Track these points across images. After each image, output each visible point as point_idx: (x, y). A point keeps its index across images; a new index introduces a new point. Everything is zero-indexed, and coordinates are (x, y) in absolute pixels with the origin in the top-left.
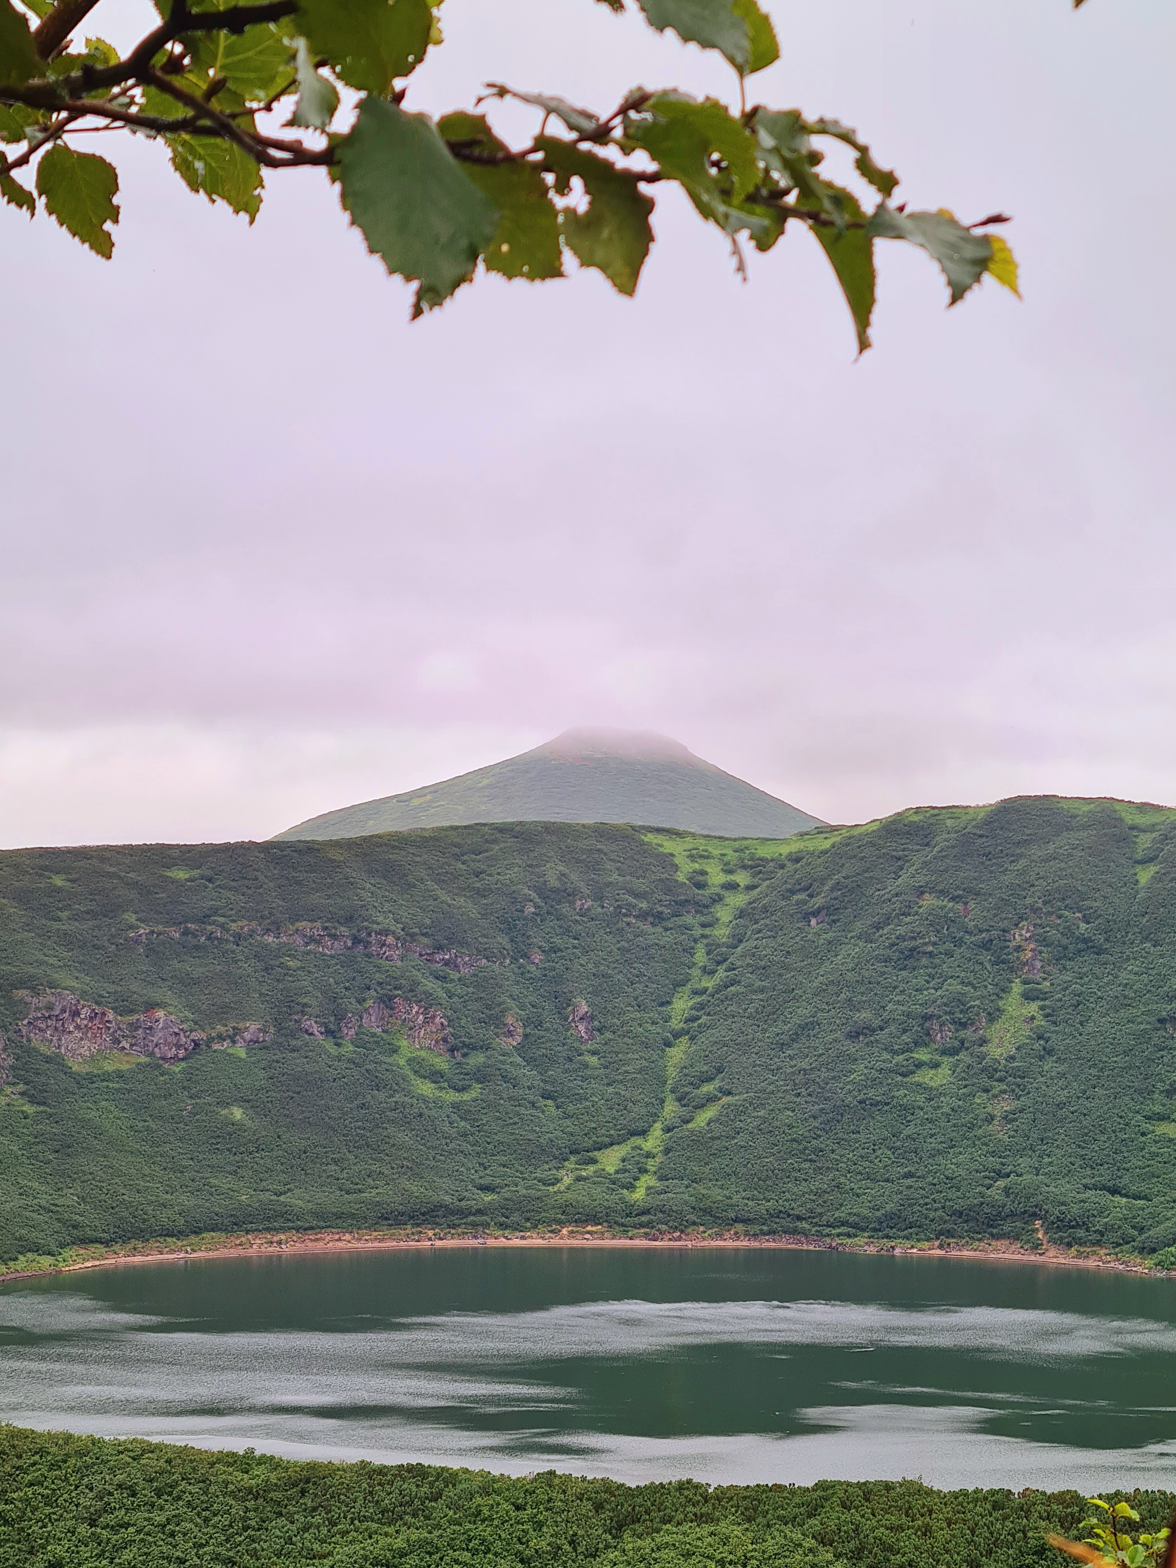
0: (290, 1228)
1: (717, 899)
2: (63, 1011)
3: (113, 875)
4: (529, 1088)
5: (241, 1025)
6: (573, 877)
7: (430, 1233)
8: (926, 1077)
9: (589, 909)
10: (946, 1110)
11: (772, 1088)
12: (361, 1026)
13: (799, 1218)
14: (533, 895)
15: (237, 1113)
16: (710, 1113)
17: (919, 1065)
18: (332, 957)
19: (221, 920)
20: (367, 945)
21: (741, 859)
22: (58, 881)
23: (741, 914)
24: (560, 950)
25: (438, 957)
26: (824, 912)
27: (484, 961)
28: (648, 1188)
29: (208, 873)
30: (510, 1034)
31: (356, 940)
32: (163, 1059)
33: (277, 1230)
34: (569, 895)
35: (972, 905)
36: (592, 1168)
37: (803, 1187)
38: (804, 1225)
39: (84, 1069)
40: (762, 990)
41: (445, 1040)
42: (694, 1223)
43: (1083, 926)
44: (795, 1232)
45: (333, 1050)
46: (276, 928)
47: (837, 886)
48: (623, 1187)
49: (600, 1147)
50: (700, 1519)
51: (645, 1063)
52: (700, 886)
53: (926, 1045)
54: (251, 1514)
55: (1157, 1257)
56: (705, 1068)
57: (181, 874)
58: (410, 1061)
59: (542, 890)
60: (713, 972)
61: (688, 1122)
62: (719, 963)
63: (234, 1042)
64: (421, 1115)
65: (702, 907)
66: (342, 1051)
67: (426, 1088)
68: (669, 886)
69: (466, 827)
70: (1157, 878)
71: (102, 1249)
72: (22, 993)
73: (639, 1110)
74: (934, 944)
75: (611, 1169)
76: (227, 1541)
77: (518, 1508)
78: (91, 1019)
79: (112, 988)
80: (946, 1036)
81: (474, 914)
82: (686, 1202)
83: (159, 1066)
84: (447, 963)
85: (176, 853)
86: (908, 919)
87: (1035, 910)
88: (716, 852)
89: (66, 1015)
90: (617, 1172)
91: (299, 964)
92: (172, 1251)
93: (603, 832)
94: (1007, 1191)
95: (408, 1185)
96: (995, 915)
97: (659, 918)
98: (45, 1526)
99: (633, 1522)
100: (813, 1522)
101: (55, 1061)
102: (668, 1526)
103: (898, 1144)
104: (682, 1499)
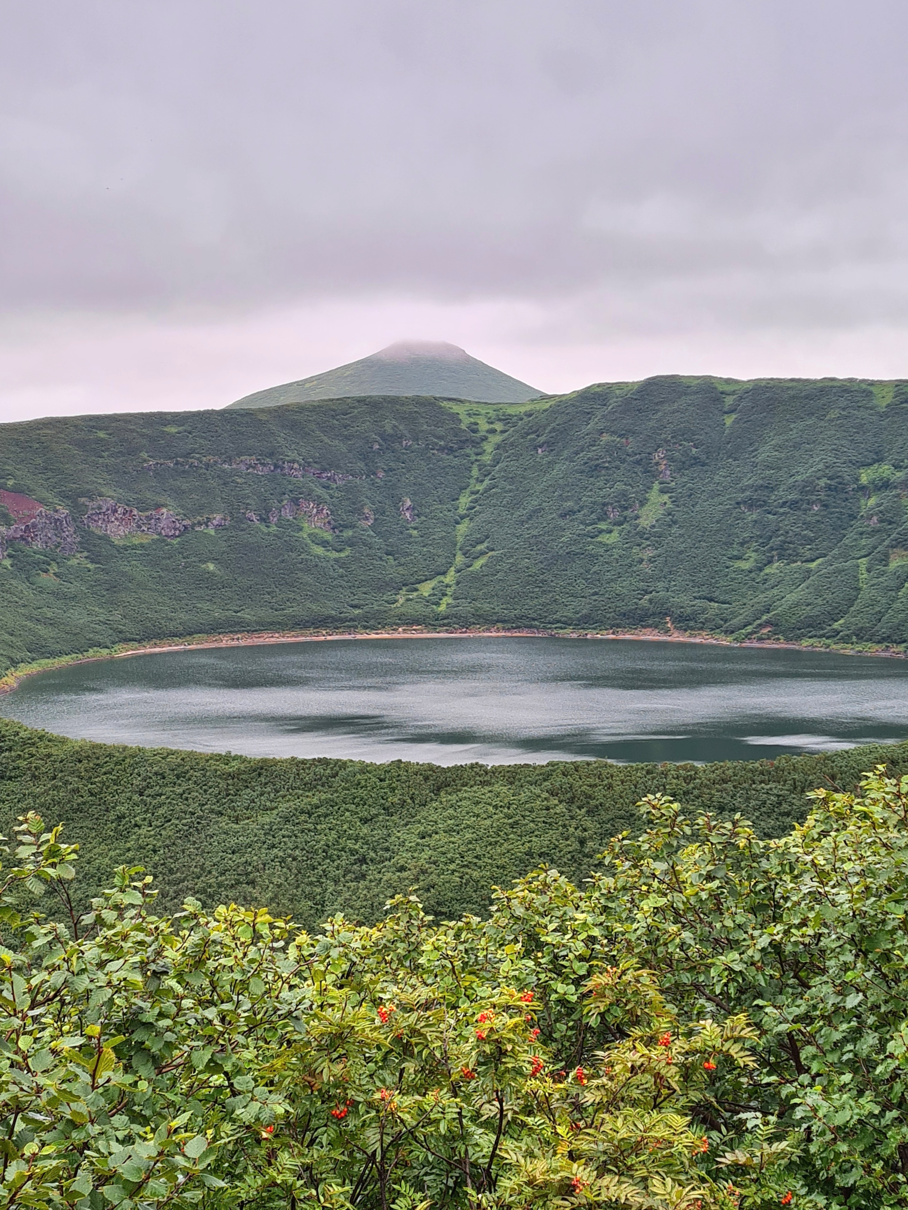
0: (244, 631)
1: (484, 439)
2: (108, 510)
3: (133, 431)
4: (378, 549)
5: (211, 517)
6: (401, 428)
7: (324, 632)
8: (604, 538)
9: (410, 446)
10: (616, 556)
11: (517, 546)
12: (280, 516)
13: (534, 619)
14: (378, 438)
15: (211, 567)
16: (481, 561)
17: (601, 532)
18: (262, 476)
19: (198, 456)
20: (282, 469)
21: (498, 415)
22: (101, 434)
23: (498, 447)
24: (394, 470)
25: (324, 475)
26: (545, 445)
27: (351, 477)
28: (448, 604)
29: (189, 429)
30: (367, 519)
31: (276, 466)
32: (166, 536)
33: (237, 632)
34: (399, 438)
35: (631, 439)
36: (415, 594)
37: (535, 601)
38: (536, 623)
39: (121, 543)
40: (510, 491)
41: (329, 522)
42: (474, 623)
43: (694, 450)
44: (530, 627)
45: (265, 530)
46: (229, 460)
47: (553, 430)
48: (433, 604)
49: (420, 582)
50: (483, 783)
51: (444, 534)
52: (475, 431)
53: (605, 520)
54: (230, 787)
55: (735, 635)
56: (479, 536)
57: (173, 430)
58: (309, 535)
59: (384, 437)
60: (482, 481)
61: (469, 566)
62: (486, 476)
63: (207, 526)
64: (317, 566)
65: (476, 444)
66: (271, 530)
67: (319, 550)
68: (457, 432)
69: (338, 399)
70: (736, 422)
71: (136, 644)
72: (83, 500)
73: (441, 561)
74: (609, 462)
75: (426, 594)
76: (218, 802)
77: (381, 780)
78: (124, 514)
79: (135, 496)
80: (615, 515)
81: (344, 450)
82: (469, 612)
83: (164, 541)
84: (329, 479)
85: (169, 417)
86: (594, 448)
87: (667, 441)
88: (483, 412)
89: (109, 512)
90: (429, 596)
91: (244, 481)
92: (177, 645)
93: (418, 401)
94: (650, 601)
95: (310, 605)
96: (644, 445)
97: (451, 450)
98: (114, 796)
99: (446, 786)
100: (546, 783)
101: (105, 538)
102: (466, 788)
103: (589, 576)
104: (473, 773)
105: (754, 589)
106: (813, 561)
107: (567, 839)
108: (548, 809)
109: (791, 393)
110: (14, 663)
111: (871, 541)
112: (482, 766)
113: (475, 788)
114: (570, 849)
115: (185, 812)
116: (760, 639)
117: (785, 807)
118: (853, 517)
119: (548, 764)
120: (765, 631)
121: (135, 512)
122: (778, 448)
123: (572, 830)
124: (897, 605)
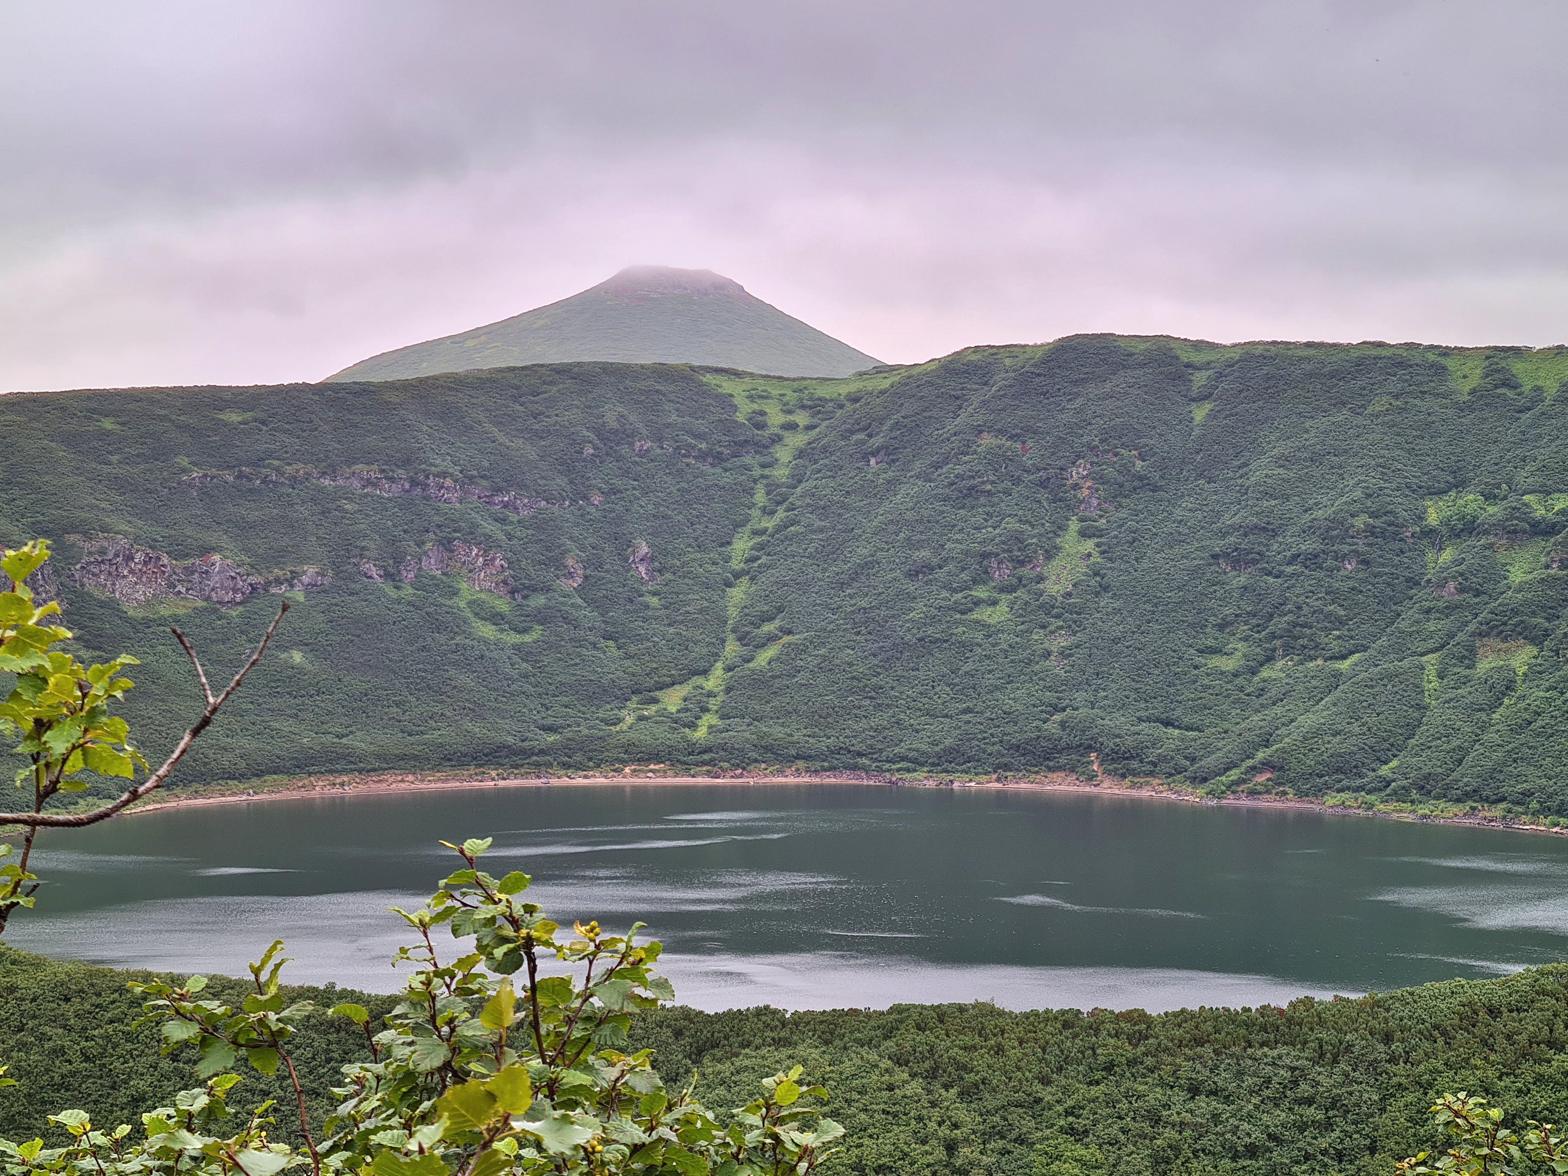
0: (352, 770)
1: (777, 439)
2: (117, 555)
3: (164, 419)
4: (590, 630)
5: (298, 569)
6: (632, 418)
7: (494, 774)
8: (984, 614)
9: (647, 451)
10: (1005, 646)
11: (832, 626)
12: (420, 569)
13: (860, 755)
14: (592, 436)
15: (297, 657)
16: (770, 652)
17: (977, 603)
18: (390, 499)
19: (276, 463)
20: (425, 487)
21: (801, 399)
22: (108, 424)
23: (801, 454)
24: (620, 491)
25: (497, 499)
26: (882, 452)
27: (543, 503)
28: (710, 727)
29: (262, 415)
30: (571, 575)
31: (414, 483)
32: (219, 602)
33: (340, 772)
34: (627, 435)
35: (1030, 444)
36: (654, 708)
37: (863, 723)
38: (865, 761)
39: (140, 614)
40: (821, 530)
41: (505, 582)
42: (756, 761)
43: (1139, 464)
44: (855, 768)
45: (393, 593)
46: (332, 471)
47: (896, 425)
48: (685, 726)
49: (662, 687)
50: (778, 1043)
51: (706, 604)
52: (761, 426)
53: (985, 583)
54: (333, 1047)
55: (1210, 785)
56: (766, 608)
57: (234, 417)
58: (470, 603)
59: (603, 434)
60: (772, 513)
61: (749, 661)
62: (779, 503)
63: (292, 586)
64: (482, 657)
65: (761, 447)
66: (402, 594)
67: (487, 631)
68: (729, 427)
69: (523, 368)
70: (1212, 416)
72: (72, 538)
73: (701, 650)
74: (993, 482)
75: (673, 709)
76: (310, 1073)
78: (145, 563)
79: (166, 532)
80: (1002, 574)
81: (533, 456)
82: (747, 740)
83: (216, 611)
84: (506, 505)
85: (228, 396)
86: (966, 458)
87: (1093, 449)
88: (775, 393)
89: (120, 559)
90: (679, 711)
91: (356, 507)
92: (234, 794)
93: (661, 372)
94: (1063, 724)
95: (469, 726)
96: (1053, 454)
97: (719, 459)
98: (126, 1062)
99: (713, 1047)
100: (889, 1043)
101: (111, 605)
102: (747, 1051)
103: (957, 680)
104: (760, 1025)
105: (1244, 706)
106: (1344, 657)
107: (924, 1142)
108: (891, 1088)
109: (1305, 366)
111: (1445, 624)
112: (775, 1012)
113: (764, 1051)
114: (930, 1159)
115: (252, 1091)
116: (1253, 793)
117: (1305, 1089)
118: (1412, 582)
119: (892, 1010)
120: (1262, 778)
121: (165, 560)
122: (1284, 461)
123: (932, 1125)
124: (1490, 736)
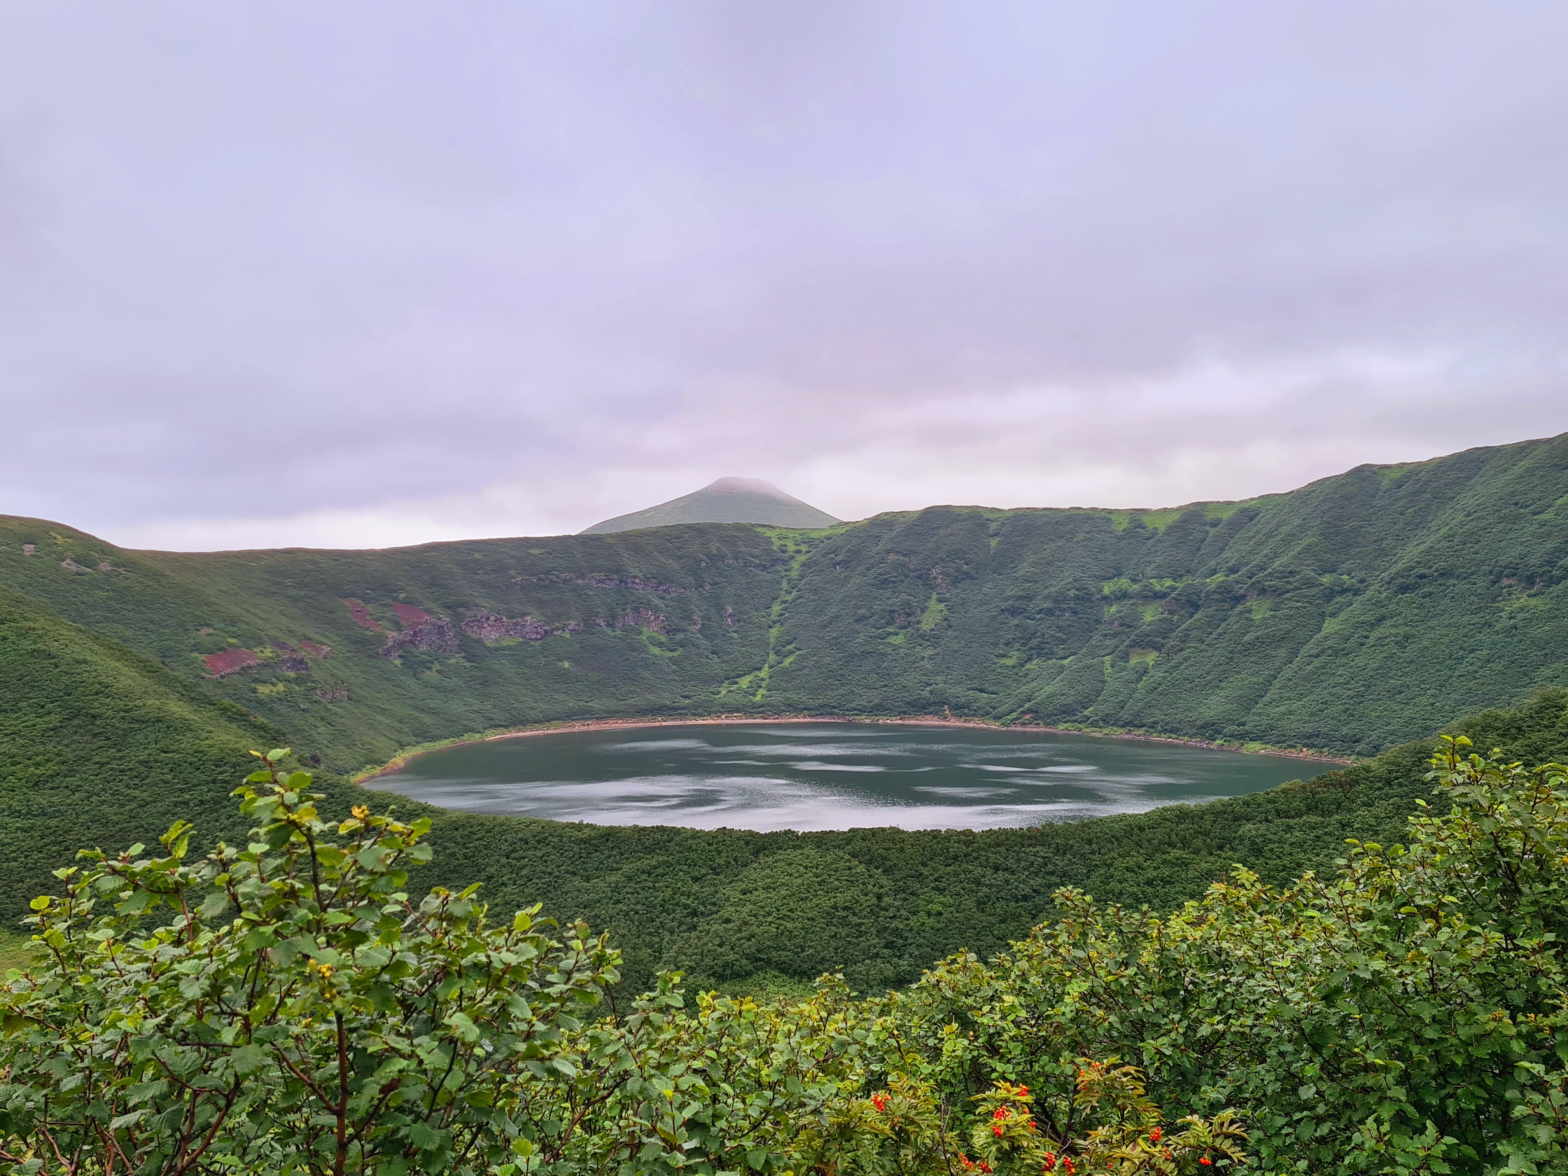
0: (593, 718)
1: (792, 558)
2: (482, 618)
3: (504, 553)
4: (705, 649)
5: (567, 623)
6: (724, 549)
8: (892, 639)
9: (731, 564)
10: (902, 655)
11: (820, 646)
12: (624, 622)
13: (834, 707)
14: (705, 558)
15: (566, 665)
16: (790, 659)
17: (889, 634)
18: (610, 589)
19: (556, 573)
20: (626, 583)
21: (803, 539)
22: (477, 556)
23: (804, 564)
24: (718, 584)
25: (660, 588)
26: (843, 563)
27: (682, 590)
28: (762, 695)
29: (550, 551)
30: (695, 624)
31: (621, 581)
32: (530, 639)
33: (587, 719)
34: (722, 557)
35: (912, 558)
36: (735, 686)
37: (836, 693)
39: (493, 645)
40: (814, 601)
41: (664, 627)
42: (784, 711)
43: (965, 567)
44: (832, 714)
45: (612, 634)
46: (582, 576)
47: (849, 550)
48: (750, 695)
49: (740, 676)
50: (795, 847)
51: (760, 636)
52: (784, 552)
53: (892, 625)
54: (583, 851)
55: (1002, 720)
56: (788, 638)
57: (536, 552)
58: (648, 638)
59: (710, 556)
60: (790, 593)
61: (780, 663)
62: (793, 588)
63: (564, 631)
64: (654, 663)
65: (785, 562)
66: (616, 634)
67: (656, 650)
68: (769, 552)
69: (672, 526)
70: (999, 543)
71: (504, 730)
72: (461, 609)
73: (757, 659)
74: (895, 577)
75: (745, 687)
76: (572, 864)
77: (709, 845)
78: (495, 621)
79: (505, 606)
80: (901, 620)
81: (677, 567)
82: (780, 701)
83: (528, 643)
84: (664, 591)
85: (534, 542)
86: (882, 565)
87: (943, 560)
88: (791, 536)
89: (483, 620)
90: (747, 688)
91: (594, 593)
92: (537, 730)
93: (737, 527)
94: (931, 692)
95: (648, 696)
96: (924, 563)
97: (765, 567)
98: (485, 859)
99: (764, 850)
100: (849, 847)
101: (479, 641)
102: (780, 851)
103: (880, 671)
104: (787, 839)
105: (1018, 682)
106: (1065, 658)
107: (866, 895)
108: (850, 869)
109: (1044, 519)
110: (402, 746)
111: (1114, 642)
112: (794, 832)
113: (788, 851)
114: (869, 903)
115: (544, 873)
116: (1023, 724)
117: (1050, 867)
118: (1098, 622)
119: (850, 831)
120: (1028, 717)
121: (504, 619)
122: (1035, 565)
123: (870, 887)
124: (1137, 695)
